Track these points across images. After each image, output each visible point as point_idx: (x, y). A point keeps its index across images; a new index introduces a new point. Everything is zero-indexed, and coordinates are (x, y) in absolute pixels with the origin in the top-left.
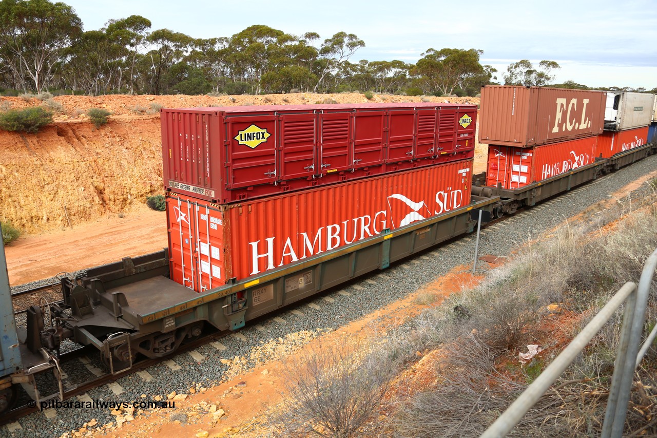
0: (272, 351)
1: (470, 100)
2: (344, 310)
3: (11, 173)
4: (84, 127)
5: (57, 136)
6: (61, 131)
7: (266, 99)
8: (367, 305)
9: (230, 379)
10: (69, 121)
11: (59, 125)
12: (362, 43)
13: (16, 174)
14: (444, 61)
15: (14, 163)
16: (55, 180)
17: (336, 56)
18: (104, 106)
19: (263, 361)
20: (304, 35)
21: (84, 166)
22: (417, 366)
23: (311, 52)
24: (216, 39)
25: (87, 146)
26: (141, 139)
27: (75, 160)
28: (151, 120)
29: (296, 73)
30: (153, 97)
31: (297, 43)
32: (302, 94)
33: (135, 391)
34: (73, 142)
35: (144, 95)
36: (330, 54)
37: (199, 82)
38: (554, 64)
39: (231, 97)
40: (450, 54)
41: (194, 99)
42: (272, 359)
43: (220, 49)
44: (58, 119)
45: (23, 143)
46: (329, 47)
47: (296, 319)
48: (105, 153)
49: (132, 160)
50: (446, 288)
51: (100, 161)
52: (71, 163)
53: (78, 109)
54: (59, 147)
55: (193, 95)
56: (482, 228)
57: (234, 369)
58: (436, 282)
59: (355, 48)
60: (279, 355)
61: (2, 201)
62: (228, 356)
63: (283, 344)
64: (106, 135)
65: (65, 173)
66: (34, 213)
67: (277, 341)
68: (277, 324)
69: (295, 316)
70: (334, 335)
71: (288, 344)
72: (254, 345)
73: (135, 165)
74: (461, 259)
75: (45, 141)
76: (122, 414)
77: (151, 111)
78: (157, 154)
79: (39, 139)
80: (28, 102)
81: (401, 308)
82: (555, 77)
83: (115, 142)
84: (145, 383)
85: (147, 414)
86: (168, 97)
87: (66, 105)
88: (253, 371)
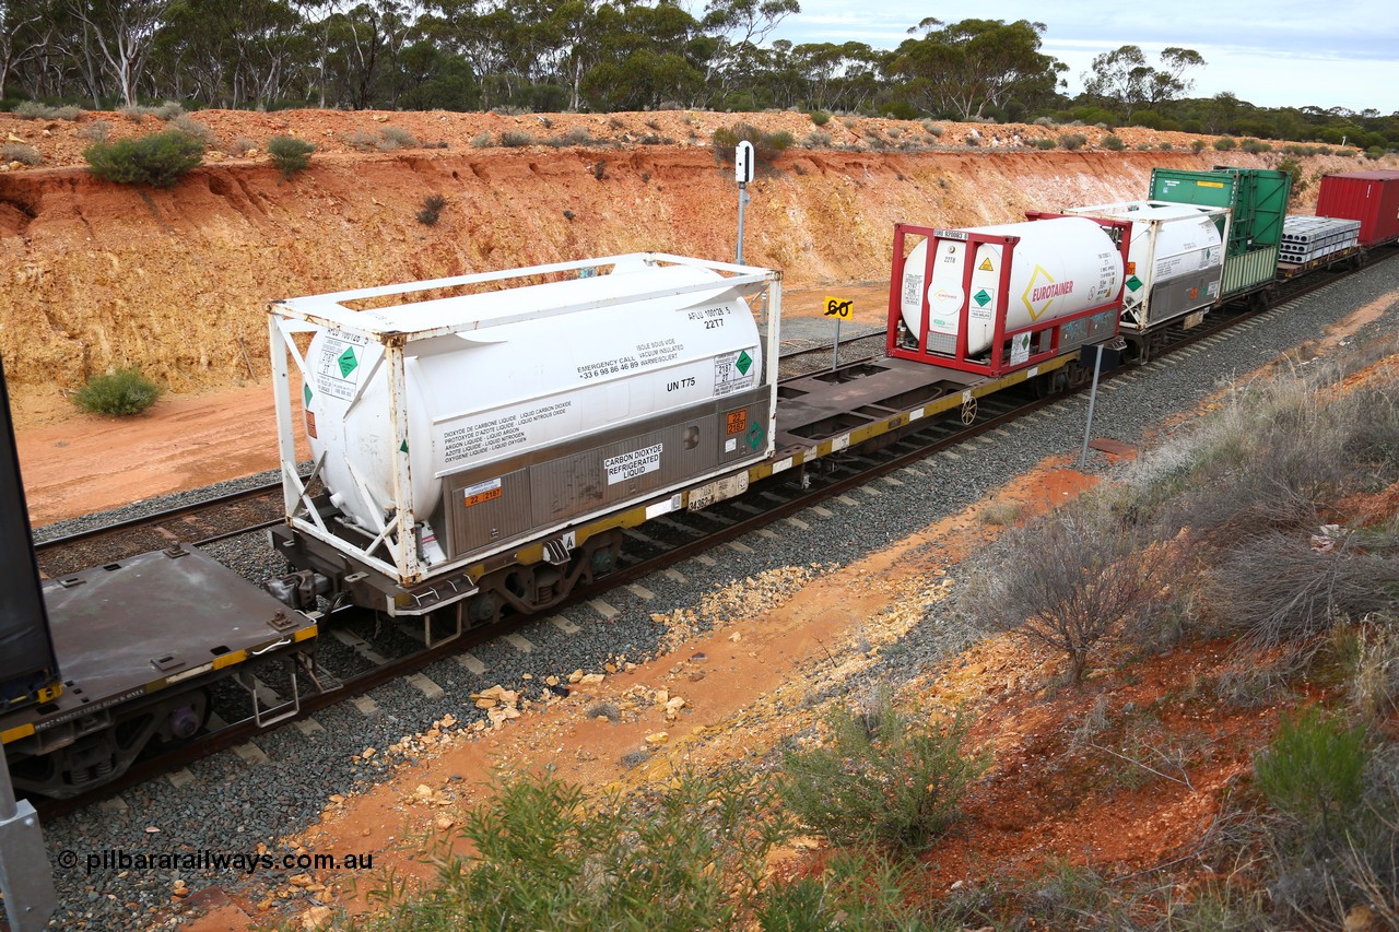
1: (1022, 131)
2: (853, 531)
3: (130, 269)
4: (262, 175)
5: (211, 194)
6: (218, 183)
7: (613, 121)
8: (894, 524)
9: (673, 648)
10: (225, 163)
11: (211, 172)
12: (793, 6)
13: (140, 271)
15: (133, 249)
16: (216, 283)
17: (734, 36)
18: (291, 132)
19: (727, 618)
21: (270, 255)
23: (684, 21)
26: (375, 201)
27: (252, 244)
28: (390, 163)
29: (661, 67)
30: (386, 114)
32: (685, 113)
33: (509, 667)
34: (243, 207)
35: (365, 111)
36: (723, 29)
38: (1193, 57)
39: (542, 117)
40: (980, 30)
41: (469, 121)
43: (486, 13)
44: (211, 159)
45: (147, 207)
46: (721, 12)
47: (771, 545)
48: (310, 230)
49: (362, 245)
50: (1035, 497)
51: (300, 246)
52: (243, 249)
53: (239, 139)
54: (217, 216)
55: (463, 111)
59: (779, 15)
60: (752, 609)
61: (117, 326)
62: (662, 608)
63: (756, 589)
64: (307, 193)
65: (235, 271)
66: (182, 351)
67: (745, 583)
68: (738, 553)
69: (768, 540)
70: (844, 575)
71: (764, 589)
72: (705, 591)
73: (369, 255)
74: (1052, 443)
75: (189, 203)
76: (497, 706)
77: (385, 145)
78: (409, 232)
79: (176, 200)
80: (138, 122)
81: (958, 531)
82: (1194, 83)
83: (325, 207)
84: (524, 655)
85: (540, 706)
86: (415, 116)
87: (215, 129)
88: (712, 636)
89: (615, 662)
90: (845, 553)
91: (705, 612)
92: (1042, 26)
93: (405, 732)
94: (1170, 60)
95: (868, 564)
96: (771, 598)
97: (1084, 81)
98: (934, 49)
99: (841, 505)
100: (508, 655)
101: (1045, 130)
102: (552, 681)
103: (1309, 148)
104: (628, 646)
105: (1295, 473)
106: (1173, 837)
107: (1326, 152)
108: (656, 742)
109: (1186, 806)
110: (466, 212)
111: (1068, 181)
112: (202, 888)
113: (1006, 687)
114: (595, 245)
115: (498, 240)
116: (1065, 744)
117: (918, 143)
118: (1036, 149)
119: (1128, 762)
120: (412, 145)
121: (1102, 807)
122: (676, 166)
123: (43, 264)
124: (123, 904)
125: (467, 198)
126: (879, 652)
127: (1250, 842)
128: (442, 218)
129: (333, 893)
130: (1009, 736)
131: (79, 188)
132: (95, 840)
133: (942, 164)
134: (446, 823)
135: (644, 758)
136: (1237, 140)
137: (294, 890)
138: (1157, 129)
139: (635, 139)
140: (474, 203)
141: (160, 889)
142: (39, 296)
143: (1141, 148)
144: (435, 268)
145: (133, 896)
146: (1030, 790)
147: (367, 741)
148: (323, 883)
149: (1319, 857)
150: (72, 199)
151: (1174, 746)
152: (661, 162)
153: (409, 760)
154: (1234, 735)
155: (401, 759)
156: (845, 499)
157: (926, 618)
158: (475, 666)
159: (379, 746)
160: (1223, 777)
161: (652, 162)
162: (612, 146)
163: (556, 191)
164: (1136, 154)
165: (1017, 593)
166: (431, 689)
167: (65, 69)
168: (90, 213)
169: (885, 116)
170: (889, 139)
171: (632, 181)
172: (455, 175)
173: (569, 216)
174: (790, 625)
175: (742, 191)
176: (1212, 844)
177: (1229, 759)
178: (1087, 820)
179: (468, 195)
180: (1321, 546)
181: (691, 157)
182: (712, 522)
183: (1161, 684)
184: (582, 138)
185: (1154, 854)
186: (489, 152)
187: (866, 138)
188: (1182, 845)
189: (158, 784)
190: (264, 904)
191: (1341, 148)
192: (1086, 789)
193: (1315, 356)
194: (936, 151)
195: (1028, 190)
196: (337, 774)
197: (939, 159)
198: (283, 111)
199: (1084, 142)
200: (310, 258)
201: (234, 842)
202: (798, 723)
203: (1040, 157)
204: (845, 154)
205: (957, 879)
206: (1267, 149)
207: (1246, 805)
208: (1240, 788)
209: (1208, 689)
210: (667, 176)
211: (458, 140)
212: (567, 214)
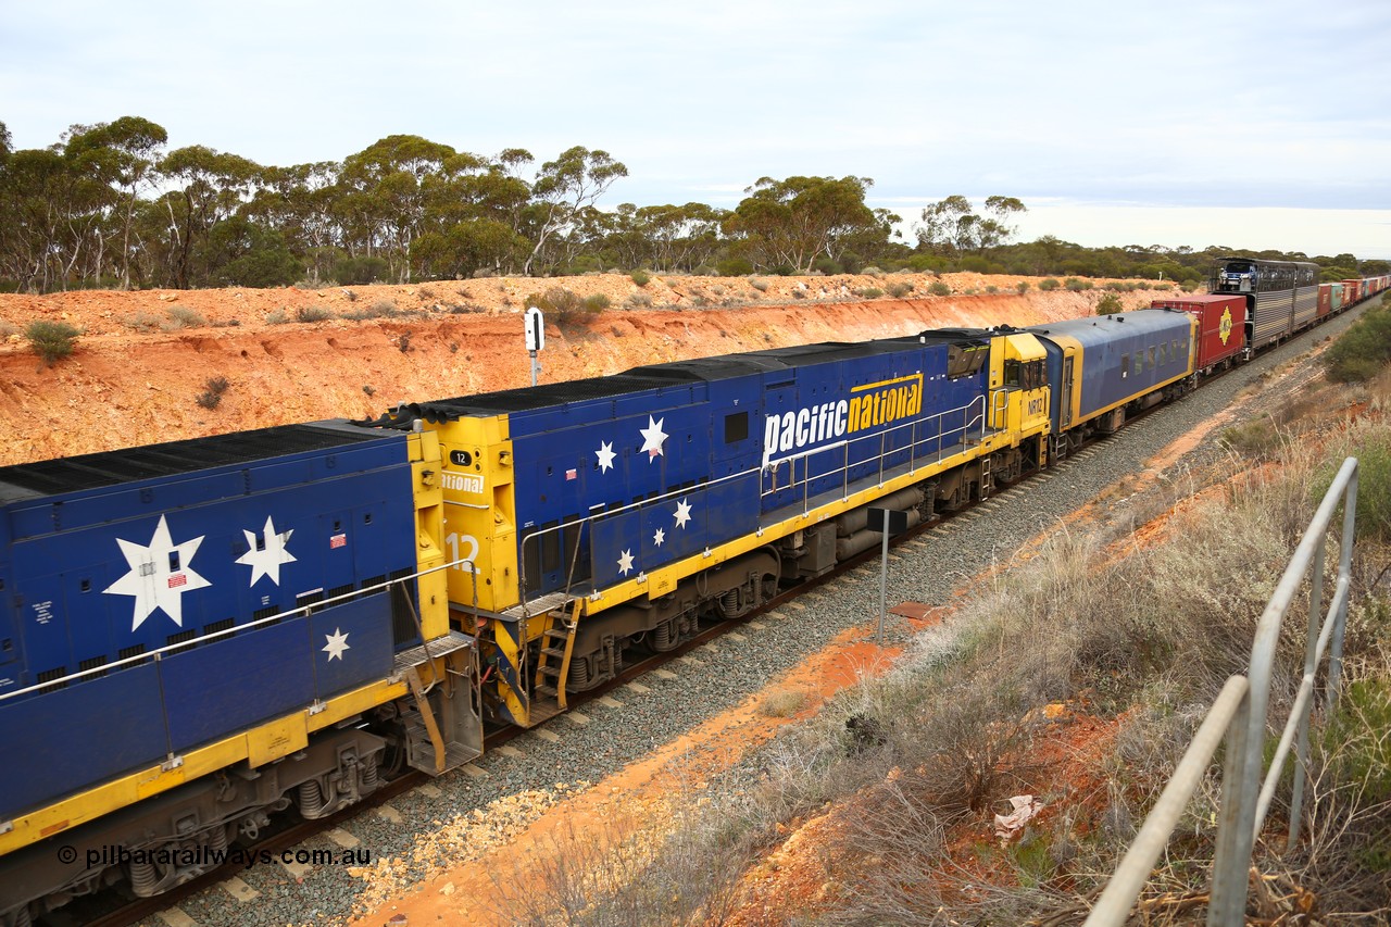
0: (460, 840)
1: (849, 281)
2: (611, 739)
4: (19, 362)
7: (423, 292)
8: (661, 725)
9: (371, 910)
12: (620, 170)
14: (795, 205)
17: (569, 197)
18: (64, 315)
19: (443, 863)
20: (499, 156)
21: (20, 450)
22: (780, 856)
23: (515, 191)
24: (308, 165)
25: (26, 406)
26: (149, 385)
28: (171, 344)
29: (483, 235)
30: (174, 293)
31: (486, 172)
32: (500, 280)
35: (155, 290)
36: (554, 194)
37: (276, 259)
38: (1015, 204)
39: (347, 289)
40: (805, 187)
41: (267, 297)
42: (462, 858)
43: (320, 187)
46: (551, 179)
47: (510, 766)
48: (68, 419)
50: (825, 679)
55: (262, 286)
56: (892, 546)
57: (378, 888)
58: (802, 666)
59: (608, 179)
60: (476, 848)
63: (485, 823)
64: (70, 380)
67: (471, 816)
68: (469, 779)
69: (508, 759)
71: (495, 822)
72: (421, 831)
74: (852, 613)
77: (170, 325)
78: (186, 417)
81: (734, 728)
82: (1018, 230)
83: (90, 394)
86: (207, 294)
88: (422, 889)
90: (598, 767)
92: (869, 181)
94: (994, 209)
96: (502, 832)
97: (915, 231)
98: (761, 206)
99: (602, 709)
101: (872, 279)
103: (1128, 285)
107: (1144, 287)
110: (254, 392)
111: (896, 328)
117: (742, 298)
118: (863, 299)
120: (201, 325)
122: (486, 334)
125: (256, 378)
128: (224, 400)
133: (766, 319)
136: (1061, 280)
138: (984, 272)
139: (445, 309)
140: (263, 383)
143: (968, 292)
152: (469, 331)
156: (607, 701)
161: (461, 331)
162: (419, 316)
163: (354, 366)
164: (963, 299)
169: (710, 273)
170: (713, 297)
171: (439, 352)
172: (244, 353)
173: (369, 392)
175: (533, 357)
179: (256, 374)
181: (506, 324)
184: (388, 309)
186: (283, 328)
187: (689, 296)
191: (1159, 282)
193: (1134, 491)
194: (761, 306)
197: (764, 315)
198: (57, 294)
199: (911, 289)
203: (867, 307)
204: (665, 314)
206: (1088, 287)
210: (477, 345)
211: (253, 317)
212: (366, 390)
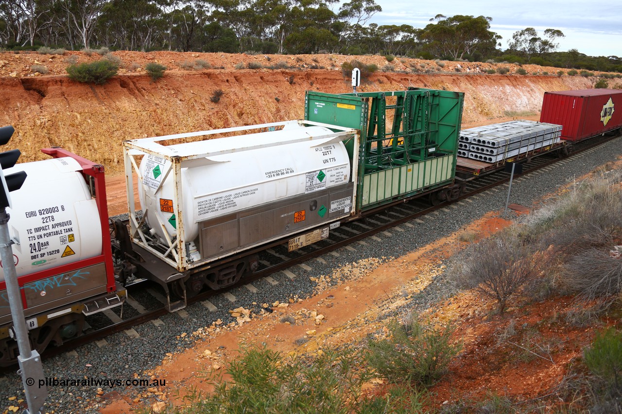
0: (349, 272)
1: (480, 65)
2: (401, 243)
4: (143, 80)
5: (121, 88)
6: (123, 83)
7: (298, 58)
8: (420, 240)
9: (320, 293)
10: (127, 74)
11: (121, 78)
12: (379, 8)
13: (89, 121)
15: (87, 111)
16: (122, 127)
18: (156, 61)
19: (344, 280)
21: (146, 115)
23: (330, 14)
25: (146, 97)
26: (192, 92)
27: (138, 110)
28: (199, 75)
29: (318, 35)
30: (198, 54)
32: (330, 55)
33: (247, 299)
34: (134, 93)
35: (189, 52)
36: (347, 18)
38: (559, 33)
39: (266, 56)
40: (462, 20)
41: (234, 57)
42: (350, 279)
43: (243, 10)
44: (121, 72)
45: (93, 93)
46: (347, 11)
47: (364, 248)
48: (162, 104)
49: (186, 111)
50: (482, 229)
51: (159, 111)
52: (134, 112)
53: (134, 64)
54: (123, 97)
55: (231, 53)
57: (321, 286)
59: (372, 13)
60: (355, 276)
61: (79, 145)
62: (315, 275)
63: (357, 267)
64: (162, 88)
65: (130, 121)
66: (106, 156)
67: (352, 265)
68: (349, 251)
69: (363, 246)
70: (396, 262)
71: (361, 268)
72: (334, 268)
73: (189, 116)
74: (491, 206)
75: (111, 91)
76: (241, 316)
77: (197, 67)
78: (207, 106)
79: (105, 90)
80: (90, 56)
81: (448, 244)
82: (559, 45)
83: (170, 94)
84: (253, 293)
85: (260, 317)
86: (210, 55)
87: (123, 59)
88: (337, 288)
89: (294, 298)
90: (397, 252)
91: (334, 277)
92: (490, 18)
93: (200, 326)
94: (548, 34)
95: (407, 257)
96: (364, 272)
97: (509, 43)
98: (441, 28)
99: (396, 231)
100: (246, 294)
101: (491, 65)
102: (265, 305)
103: (612, 75)
104: (300, 291)
105: (603, 222)
106: (545, 385)
107: (619, 77)
108: (311, 334)
109: (551, 371)
110: (232, 97)
111: (501, 88)
112: (110, 392)
113: (469, 314)
114: (289, 113)
115: (246, 110)
116: (496, 341)
117: (433, 70)
118: (487, 74)
119: (525, 350)
120: (209, 68)
121: (512, 370)
122: (325, 79)
123: (48, 117)
124: (75, 397)
125: (233, 91)
126: (411, 297)
127: (580, 388)
128: (221, 100)
129: (167, 396)
130: (470, 336)
131: (64, 84)
132: (64, 369)
133: (444, 80)
134: (217, 367)
135: (306, 341)
136: (578, 71)
137: (149, 394)
138: (542, 65)
139: (307, 66)
140: (235, 93)
141: (91, 392)
142: (45, 131)
143: (534, 74)
144: (218, 122)
145: (80, 394)
146: (479, 361)
147: (183, 329)
148: (162, 391)
149: (613, 396)
150: (61, 89)
151: (546, 344)
152: (319, 77)
153: (201, 339)
154: (573, 339)
155: (198, 338)
156: (398, 229)
157: (433, 282)
158: (232, 298)
159: (188, 332)
160: (568, 358)
161: (315, 77)
162: (297, 69)
163: (272, 89)
164: (532, 77)
165: (475, 272)
166: (212, 308)
167: (59, 33)
168: (68, 95)
169: (419, 58)
170: (420, 68)
171: (305, 85)
172: (227, 81)
173: (277, 100)
174: (372, 284)
175: (354, 90)
176: (562, 388)
177: (571, 350)
178: (505, 376)
179: (233, 90)
180: (614, 255)
181: (332, 75)
182: (338, 237)
183: (540, 315)
184: (284, 65)
185: (535, 392)
186: (243, 71)
187: (410, 67)
188: (549, 389)
189: (91, 345)
190: (136, 400)
192: (505, 362)
193: (612, 169)
194: (442, 74)
195: (483, 92)
196: (169, 344)
197: (443, 77)
198: (153, 52)
199: (508, 71)
200: (163, 116)
201: (124, 372)
202: (375, 327)
203: (488, 77)
204: (401, 75)
205: (445, 400)
206: (592, 75)
207: (579, 372)
208: (576, 363)
209: (562, 318)
210: (321, 83)
211: (229, 66)
212: (276, 99)
